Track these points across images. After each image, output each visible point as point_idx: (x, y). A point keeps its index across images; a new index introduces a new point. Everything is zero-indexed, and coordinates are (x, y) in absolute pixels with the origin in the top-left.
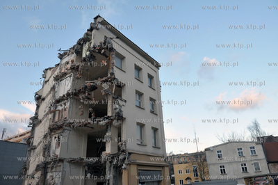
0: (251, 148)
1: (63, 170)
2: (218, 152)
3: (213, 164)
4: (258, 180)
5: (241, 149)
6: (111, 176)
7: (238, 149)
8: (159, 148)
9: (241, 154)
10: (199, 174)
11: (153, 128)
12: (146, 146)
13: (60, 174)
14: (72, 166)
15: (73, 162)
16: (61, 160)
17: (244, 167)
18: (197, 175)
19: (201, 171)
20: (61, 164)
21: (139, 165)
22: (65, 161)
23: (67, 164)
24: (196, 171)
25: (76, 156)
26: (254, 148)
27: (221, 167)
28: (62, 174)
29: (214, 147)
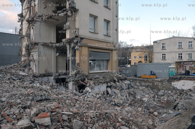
0: (189, 42)
1: (39, 51)
2: (163, 44)
3: (158, 53)
4: (186, 64)
5: (181, 43)
6: (71, 55)
7: (179, 43)
8: (110, 36)
9: (180, 47)
10: (148, 59)
11: (105, 20)
12: (98, 33)
13: (37, 53)
14: (45, 48)
15: (45, 45)
16: (36, 44)
17: (180, 55)
18: (147, 60)
19: (149, 57)
20: (36, 46)
21: (90, 47)
22: (39, 44)
23: (41, 46)
24: (146, 57)
25: (47, 41)
26: (191, 42)
27: (163, 55)
28: (38, 53)
29: (160, 40)
